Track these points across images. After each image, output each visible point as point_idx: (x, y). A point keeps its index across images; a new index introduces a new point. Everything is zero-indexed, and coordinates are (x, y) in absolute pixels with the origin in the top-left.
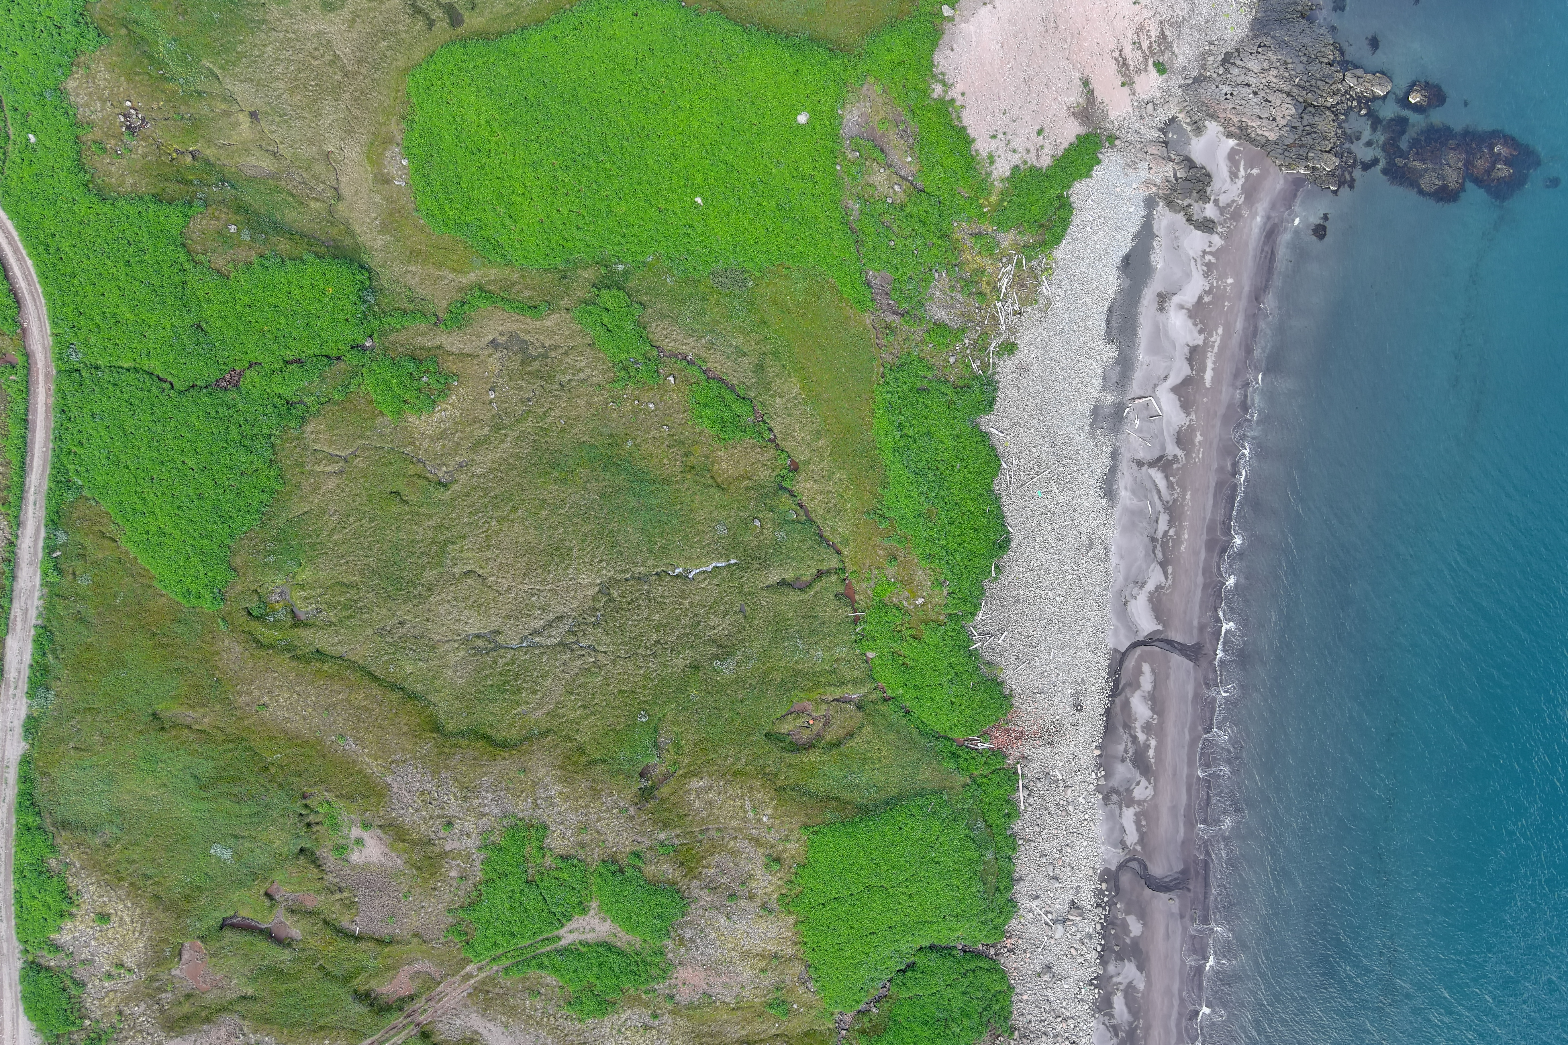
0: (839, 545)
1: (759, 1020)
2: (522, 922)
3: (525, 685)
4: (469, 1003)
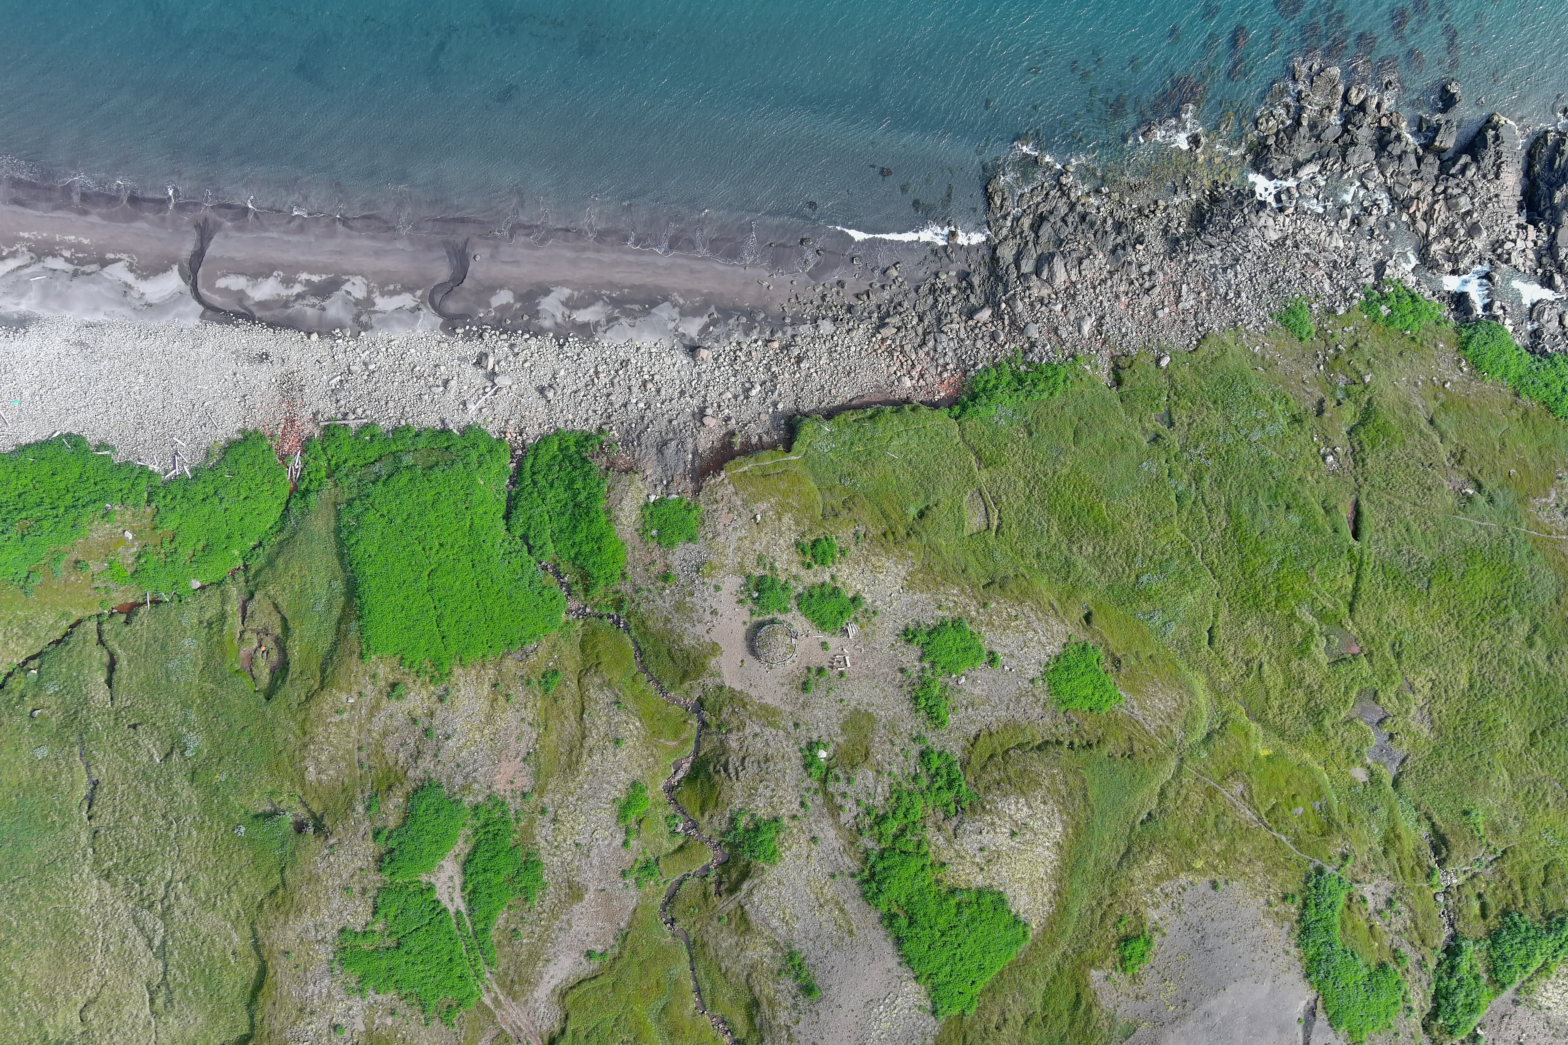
0: (72, 621)
1: (560, 701)
2: (439, 952)
3: (205, 953)
4: (523, 1000)
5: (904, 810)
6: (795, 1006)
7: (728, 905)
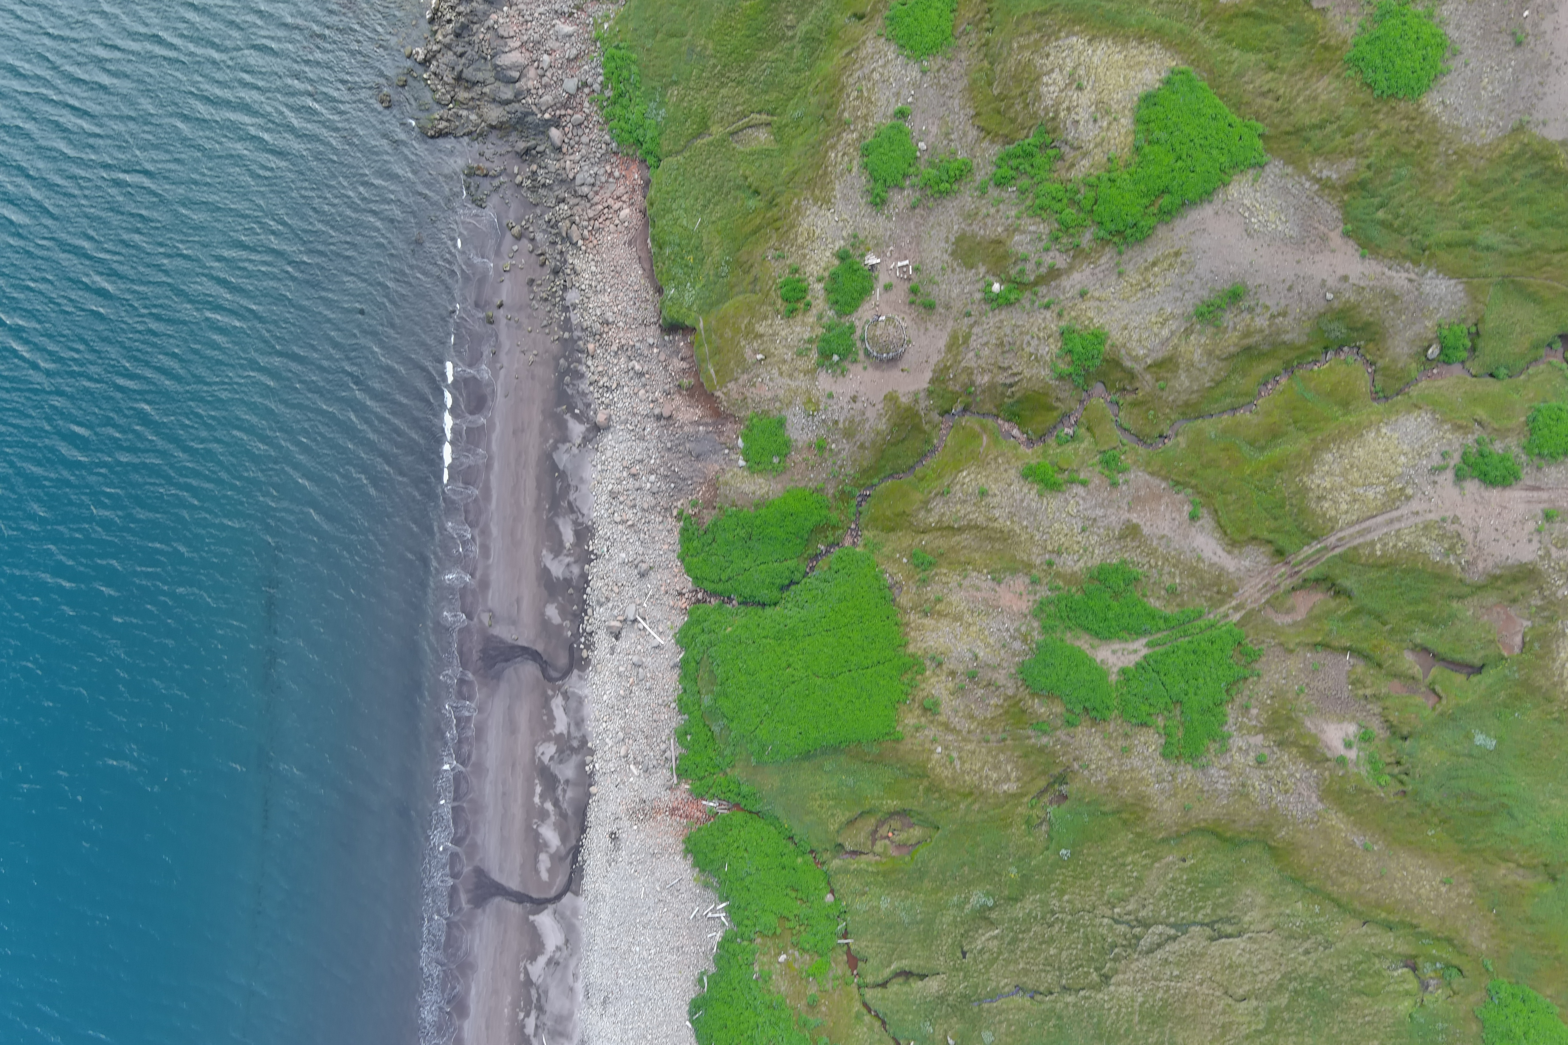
0: (865, 1011)
1: (941, 550)
2: (1186, 664)
3: (1183, 887)
4: (1236, 582)
5: (1054, 202)
6: (1250, 310)
7: (1147, 383)
